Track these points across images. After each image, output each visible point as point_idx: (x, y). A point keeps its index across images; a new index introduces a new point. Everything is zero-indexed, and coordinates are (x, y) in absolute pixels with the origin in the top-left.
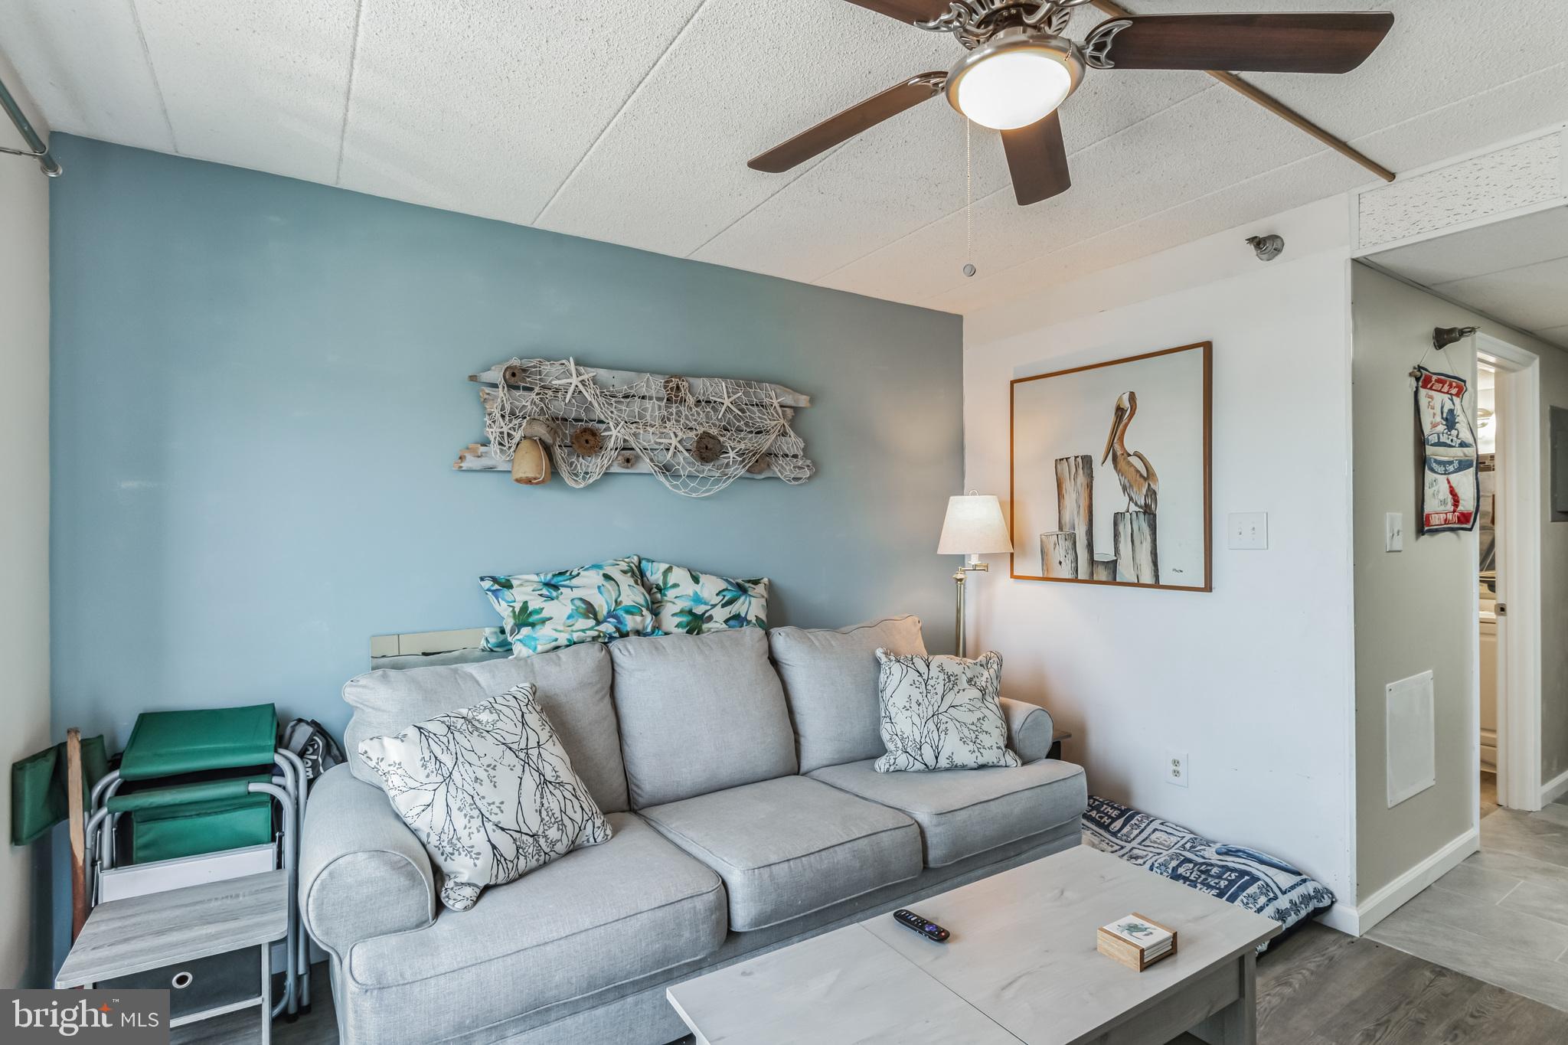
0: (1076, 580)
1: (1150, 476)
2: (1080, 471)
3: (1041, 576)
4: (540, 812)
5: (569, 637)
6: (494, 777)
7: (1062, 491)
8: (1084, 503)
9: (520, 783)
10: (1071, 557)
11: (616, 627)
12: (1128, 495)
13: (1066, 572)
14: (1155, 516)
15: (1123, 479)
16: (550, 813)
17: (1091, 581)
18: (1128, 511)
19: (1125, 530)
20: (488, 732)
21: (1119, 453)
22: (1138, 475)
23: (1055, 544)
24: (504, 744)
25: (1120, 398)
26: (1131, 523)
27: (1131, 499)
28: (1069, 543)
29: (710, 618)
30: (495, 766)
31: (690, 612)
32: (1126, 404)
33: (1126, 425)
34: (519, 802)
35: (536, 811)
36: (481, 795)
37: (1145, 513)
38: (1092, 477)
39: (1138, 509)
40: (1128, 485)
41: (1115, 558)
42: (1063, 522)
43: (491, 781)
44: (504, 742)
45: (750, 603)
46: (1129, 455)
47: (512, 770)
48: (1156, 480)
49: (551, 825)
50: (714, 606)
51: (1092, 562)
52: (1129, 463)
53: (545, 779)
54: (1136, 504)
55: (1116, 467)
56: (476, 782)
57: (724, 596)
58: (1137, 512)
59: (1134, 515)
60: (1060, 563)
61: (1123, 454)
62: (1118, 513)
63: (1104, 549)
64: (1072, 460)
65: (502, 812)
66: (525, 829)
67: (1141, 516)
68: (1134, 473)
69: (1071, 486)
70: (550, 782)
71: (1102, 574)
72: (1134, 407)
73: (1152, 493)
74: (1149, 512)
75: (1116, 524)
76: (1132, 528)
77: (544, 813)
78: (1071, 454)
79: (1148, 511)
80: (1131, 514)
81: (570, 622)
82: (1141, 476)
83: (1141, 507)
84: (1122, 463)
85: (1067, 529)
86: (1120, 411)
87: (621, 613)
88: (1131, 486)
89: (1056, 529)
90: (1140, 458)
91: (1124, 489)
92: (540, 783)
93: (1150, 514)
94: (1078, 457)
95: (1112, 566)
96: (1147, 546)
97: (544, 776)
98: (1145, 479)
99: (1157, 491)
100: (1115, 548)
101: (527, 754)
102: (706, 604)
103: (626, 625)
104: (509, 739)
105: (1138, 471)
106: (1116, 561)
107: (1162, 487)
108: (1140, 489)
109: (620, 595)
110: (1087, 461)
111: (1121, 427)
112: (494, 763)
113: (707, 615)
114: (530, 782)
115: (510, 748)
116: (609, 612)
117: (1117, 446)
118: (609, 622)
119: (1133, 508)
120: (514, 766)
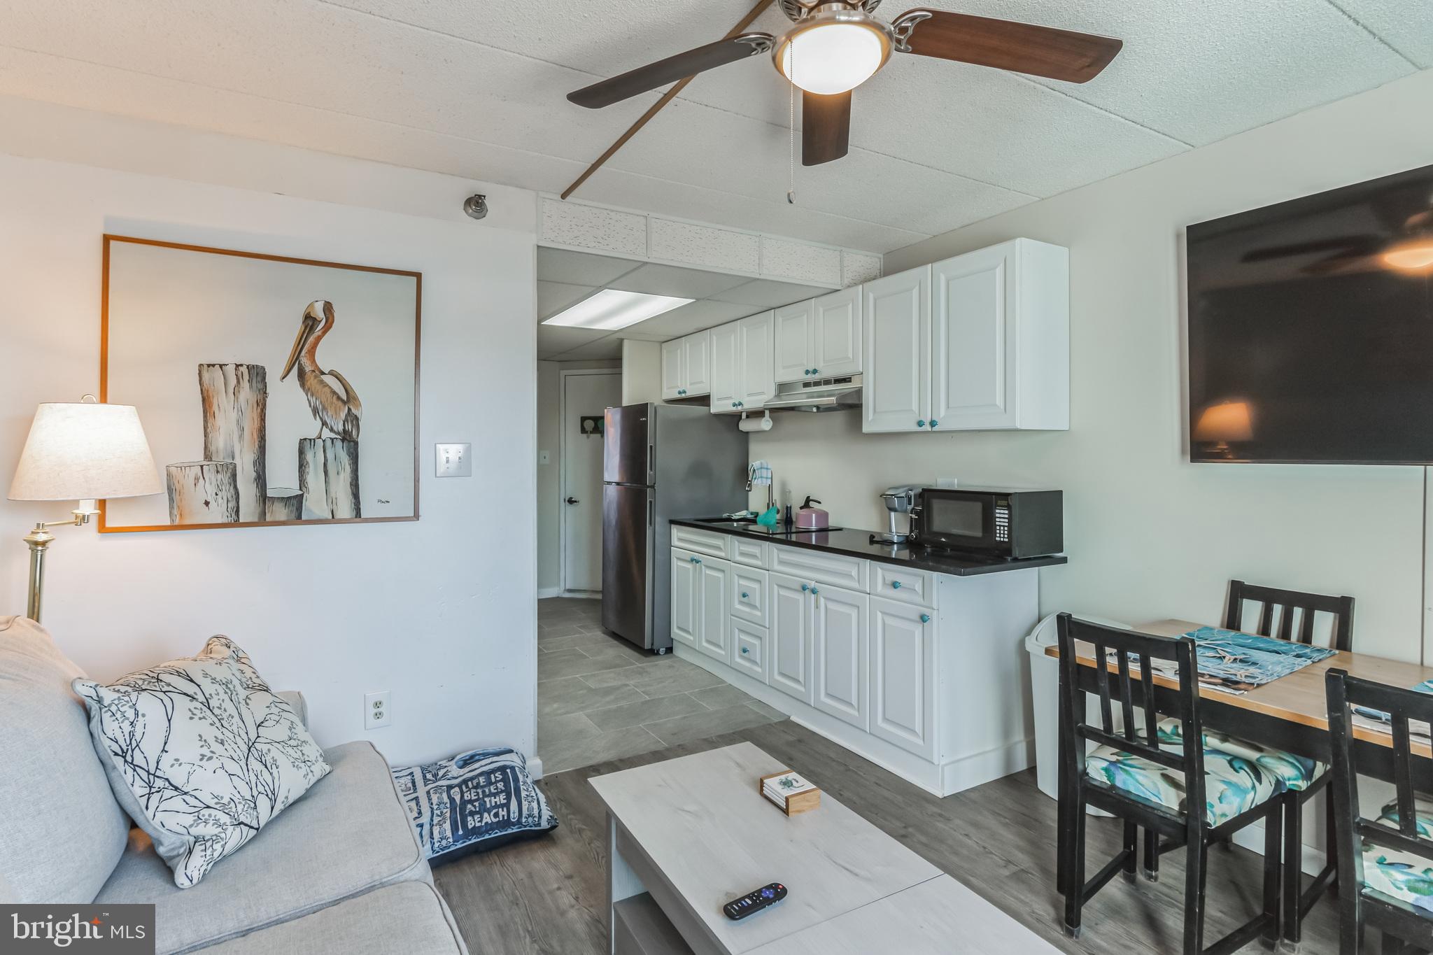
0: (236, 524)
1: (350, 398)
2: (245, 384)
3: (168, 523)
7: (211, 407)
8: (250, 425)
10: (227, 492)
12: (321, 419)
13: (218, 513)
14: (356, 443)
15: (313, 400)
17: (262, 521)
18: (320, 438)
19: (315, 459)
21: (308, 368)
22: (335, 397)
23: (197, 479)
25: (311, 305)
26: (324, 451)
27: (324, 424)
28: (224, 477)
32: (319, 312)
33: (319, 339)
37: (343, 440)
38: (265, 393)
39: (333, 435)
40: (320, 408)
41: (300, 492)
42: (212, 448)
46: (323, 373)
48: (358, 405)
51: (263, 498)
52: (322, 382)
54: (332, 430)
55: (303, 385)
58: (332, 440)
59: (329, 443)
60: (207, 503)
61: (314, 371)
62: (305, 439)
63: (283, 484)
64: (231, 370)
67: (339, 444)
68: (329, 395)
69: (228, 402)
71: (280, 512)
72: (330, 320)
73: (353, 419)
74: (349, 440)
75: (301, 452)
76: (325, 457)
78: (231, 361)
79: (348, 438)
80: (324, 441)
82: (339, 398)
83: (338, 433)
84: (311, 381)
85: (220, 458)
86: (310, 321)
88: (324, 408)
89: (199, 456)
90: (337, 378)
91: (315, 411)
93: (349, 441)
94: (241, 365)
95: (295, 503)
96: (345, 477)
98: (344, 403)
99: (359, 416)
100: (300, 481)
105: (334, 393)
106: (302, 496)
107: (365, 413)
108: (337, 413)
110: (257, 374)
111: (311, 339)
117: (304, 360)
119: (327, 434)
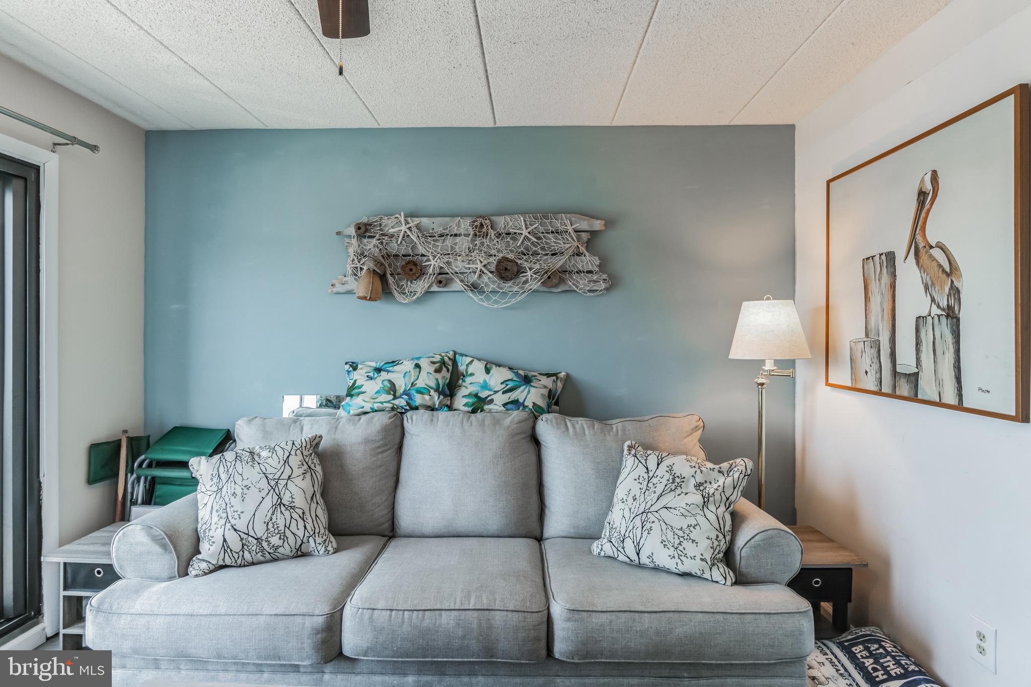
0: (879, 393)
1: (952, 271)
2: (884, 270)
3: (850, 385)
4: (268, 524)
5: (371, 406)
6: (246, 494)
7: (868, 293)
8: (887, 307)
9: (261, 502)
10: (876, 366)
11: (407, 402)
12: (931, 295)
13: (870, 383)
14: (958, 320)
15: (924, 276)
16: (275, 526)
17: (893, 395)
18: (930, 315)
19: (927, 337)
20: (259, 463)
21: (921, 246)
22: (941, 270)
23: (862, 352)
24: (264, 473)
25: (922, 180)
26: (933, 329)
27: (933, 300)
28: (874, 351)
29: (492, 401)
30: (250, 487)
31: (476, 396)
32: (928, 186)
33: (929, 211)
34: (254, 514)
35: (265, 522)
36: (232, 504)
37: (947, 316)
38: (895, 276)
39: (940, 312)
40: (930, 283)
41: (917, 370)
42: (869, 327)
43: (242, 497)
44: (265, 472)
45: (529, 392)
46: (931, 247)
47: (260, 491)
48: (960, 276)
49: (274, 534)
50: (496, 392)
51: (895, 373)
52: (931, 256)
53: (281, 502)
54: (938, 306)
55: (918, 263)
56: (233, 495)
57: (507, 385)
58: (939, 316)
59: (936, 319)
60: (866, 372)
61: (925, 247)
62: (920, 317)
63: (906, 361)
64: (877, 258)
65: (240, 518)
66: (252, 533)
67: (944, 320)
68: (936, 268)
69: (876, 287)
70: (284, 505)
71: (904, 389)
72: (936, 189)
73: (955, 292)
74: (952, 315)
75: (917, 330)
76: (934, 335)
77: (270, 525)
78: (875, 252)
79: (951, 314)
80: (933, 318)
81: (375, 396)
82: (944, 271)
83: (943, 310)
84: (924, 258)
85: (872, 335)
86: (922, 194)
87: (413, 392)
88: (933, 284)
89: (864, 335)
90: (942, 249)
91: (926, 288)
92: (276, 504)
93: (952, 318)
94: (882, 254)
95: (914, 378)
96: (949, 357)
97: (281, 500)
98: (948, 275)
99: (960, 288)
100: (917, 359)
101: (277, 482)
102: (490, 390)
103: (415, 401)
104: (270, 470)
105: (940, 266)
106: (918, 373)
107: (966, 285)
108: (942, 288)
109: (417, 379)
110: (890, 257)
111: (923, 215)
112: (250, 485)
113: (489, 398)
114: (268, 503)
115: (267, 477)
116: (404, 391)
117: (919, 238)
118: (403, 398)
119: (935, 311)
120: (263, 489)
